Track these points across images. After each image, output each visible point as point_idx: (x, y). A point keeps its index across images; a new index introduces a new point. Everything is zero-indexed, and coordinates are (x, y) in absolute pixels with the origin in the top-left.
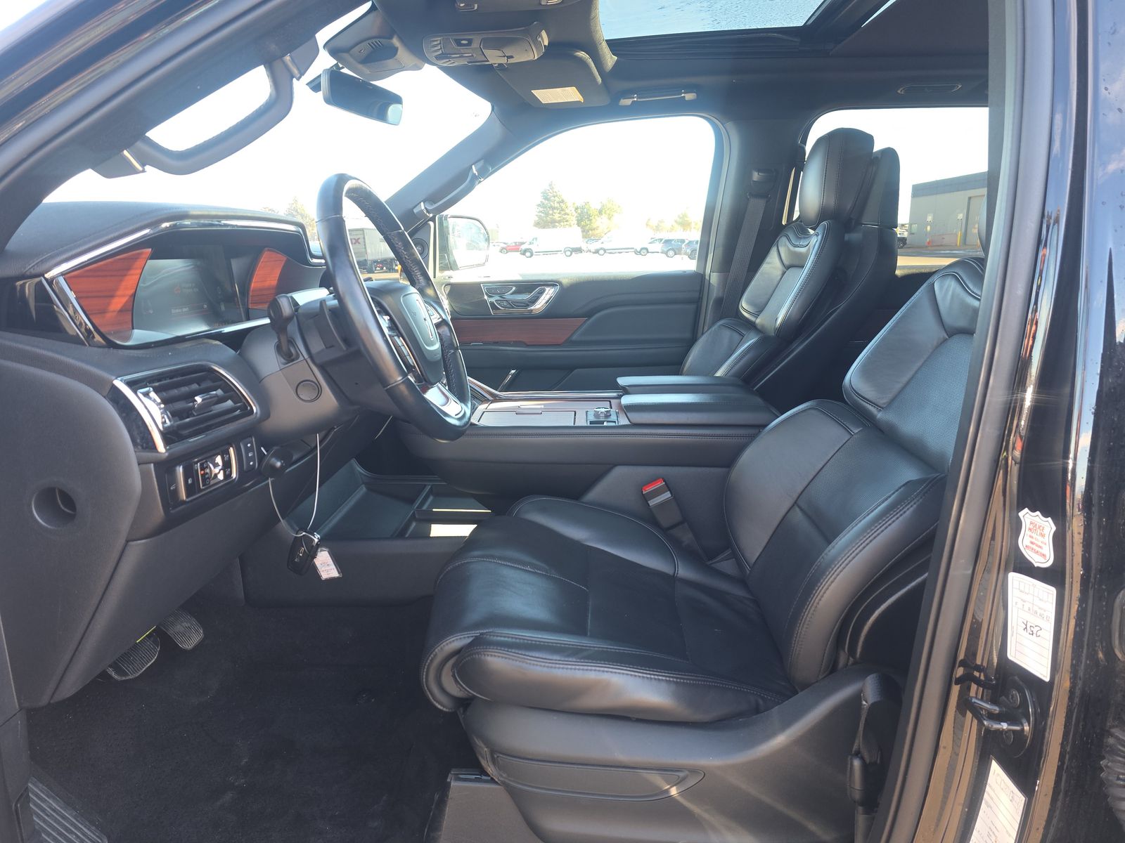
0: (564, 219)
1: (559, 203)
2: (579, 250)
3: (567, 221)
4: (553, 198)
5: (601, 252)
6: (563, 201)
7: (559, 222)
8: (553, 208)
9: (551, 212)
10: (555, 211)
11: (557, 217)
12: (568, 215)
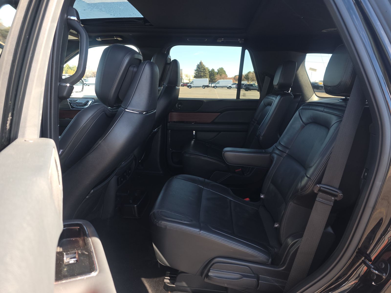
0: (205, 75)
1: (203, 70)
2: (208, 86)
3: (206, 76)
4: (201, 68)
5: (215, 87)
6: (204, 69)
7: (203, 76)
8: (201, 71)
9: (200, 73)
10: (202, 72)
11: (202, 74)
12: (206, 74)
